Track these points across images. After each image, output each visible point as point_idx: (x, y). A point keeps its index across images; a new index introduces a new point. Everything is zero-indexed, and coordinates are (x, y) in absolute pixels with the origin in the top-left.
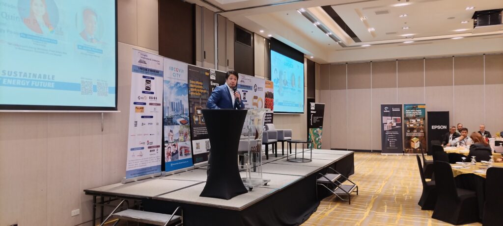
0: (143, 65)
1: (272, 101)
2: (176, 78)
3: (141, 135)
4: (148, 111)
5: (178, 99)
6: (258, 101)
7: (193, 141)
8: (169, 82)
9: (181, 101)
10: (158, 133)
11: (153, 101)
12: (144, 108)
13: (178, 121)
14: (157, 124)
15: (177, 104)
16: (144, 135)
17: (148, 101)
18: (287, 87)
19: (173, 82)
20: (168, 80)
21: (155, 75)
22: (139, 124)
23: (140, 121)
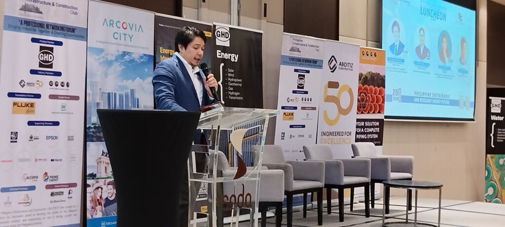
0: (33, 16)
1: (381, 92)
2: (122, 42)
3: (28, 160)
4: (45, 109)
5: (125, 87)
6: (340, 93)
8: (102, 50)
9: (132, 91)
10: (73, 158)
11: (60, 91)
12: (36, 106)
14: (70, 138)
15: (121, 96)
16: (36, 160)
17: (46, 91)
18: (426, 61)
19: (113, 51)
20: (100, 46)
21: (65, 36)
22: (23, 137)
23: (26, 131)
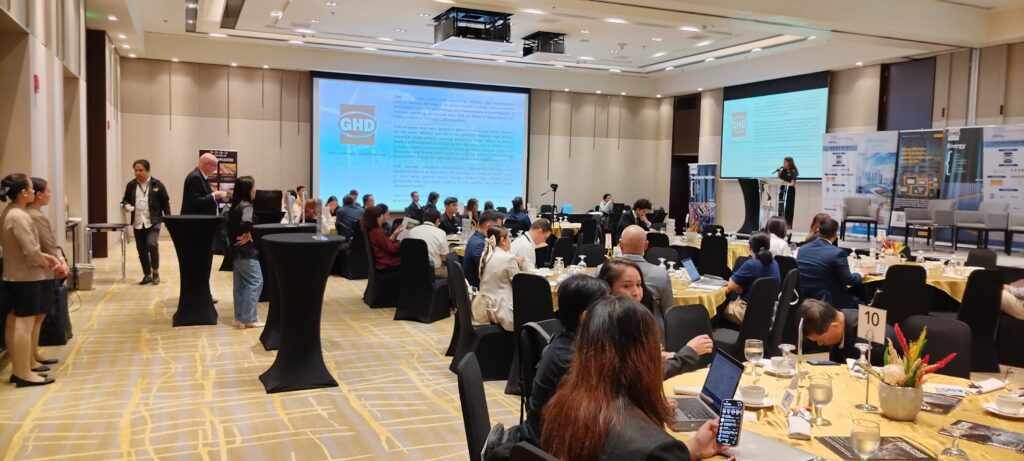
0: (833, 145)
4: (839, 180)
7: (894, 212)
8: (864, 154)
9: (879, 171)
11: (845, 172)
13: (873, 190)
19: (870, 153)
22: (830, 191)
23: (831, 188)
